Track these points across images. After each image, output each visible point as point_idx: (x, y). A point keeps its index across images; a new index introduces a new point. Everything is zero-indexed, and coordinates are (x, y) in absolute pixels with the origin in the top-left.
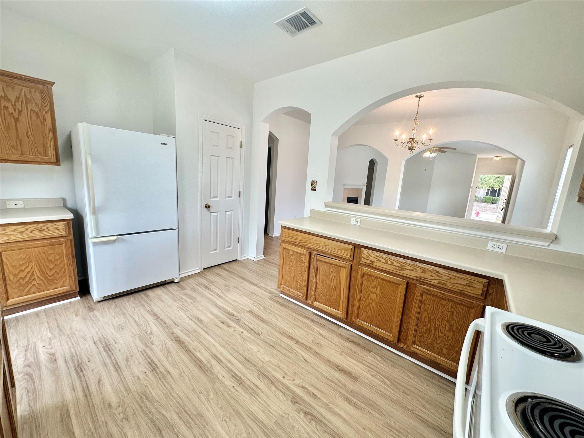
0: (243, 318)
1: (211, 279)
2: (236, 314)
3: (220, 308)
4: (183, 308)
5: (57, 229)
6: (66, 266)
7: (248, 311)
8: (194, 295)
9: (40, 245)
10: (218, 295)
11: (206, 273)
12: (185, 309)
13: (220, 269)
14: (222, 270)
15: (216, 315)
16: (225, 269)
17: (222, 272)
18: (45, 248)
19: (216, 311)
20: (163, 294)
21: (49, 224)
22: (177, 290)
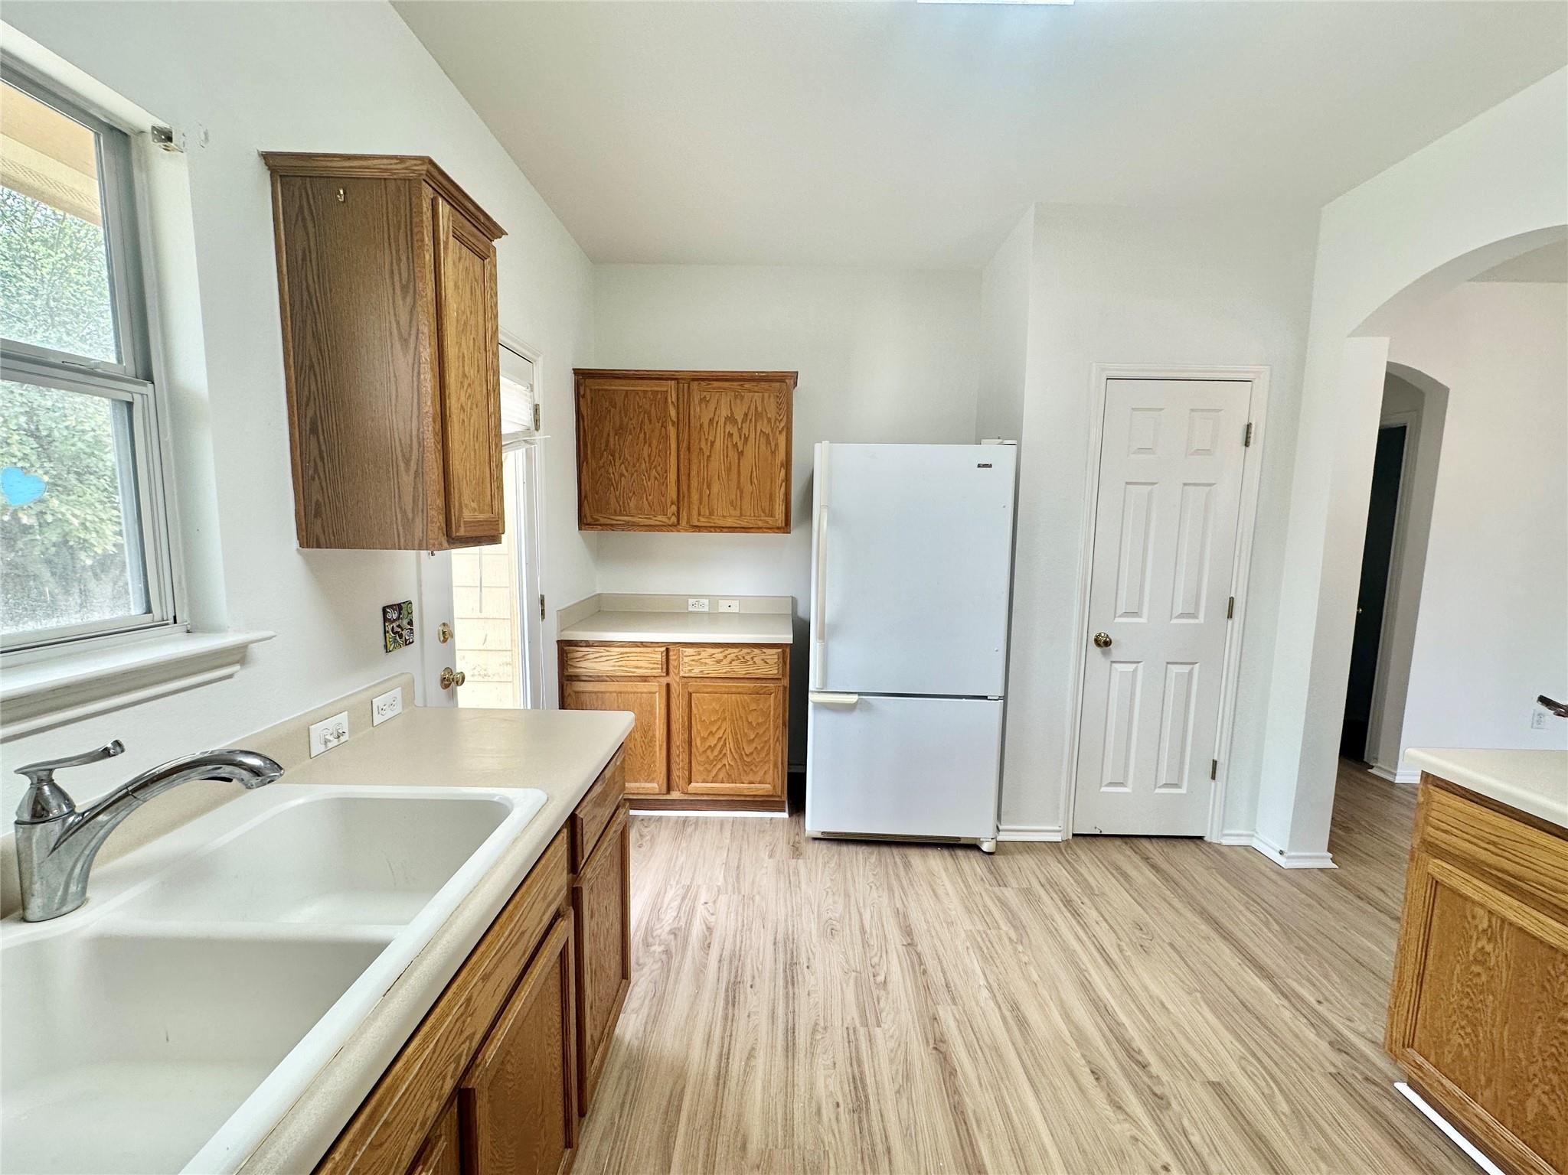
0: (1183, 1105)
1: (1091, 880)
2: (1156, 1067)
3: (1099, 1007)
4: (981, 943)
5: (766, 662)
6: (771, 741)
7: (1212, 1084)
8: (1025, 915)
9: (740, 690)
10: (1102, 950)
11: (1079, 852)
12: (985, 951)
13: (1129, 852)
14: (1136, 859)
15: (1077, 1028)
16: (1146, 859)
17: (1136, 867)
18: (746, 697)
19: (1082, 1014)
20: (943, 874)
21: (756, 651)
22: (982, 879)
